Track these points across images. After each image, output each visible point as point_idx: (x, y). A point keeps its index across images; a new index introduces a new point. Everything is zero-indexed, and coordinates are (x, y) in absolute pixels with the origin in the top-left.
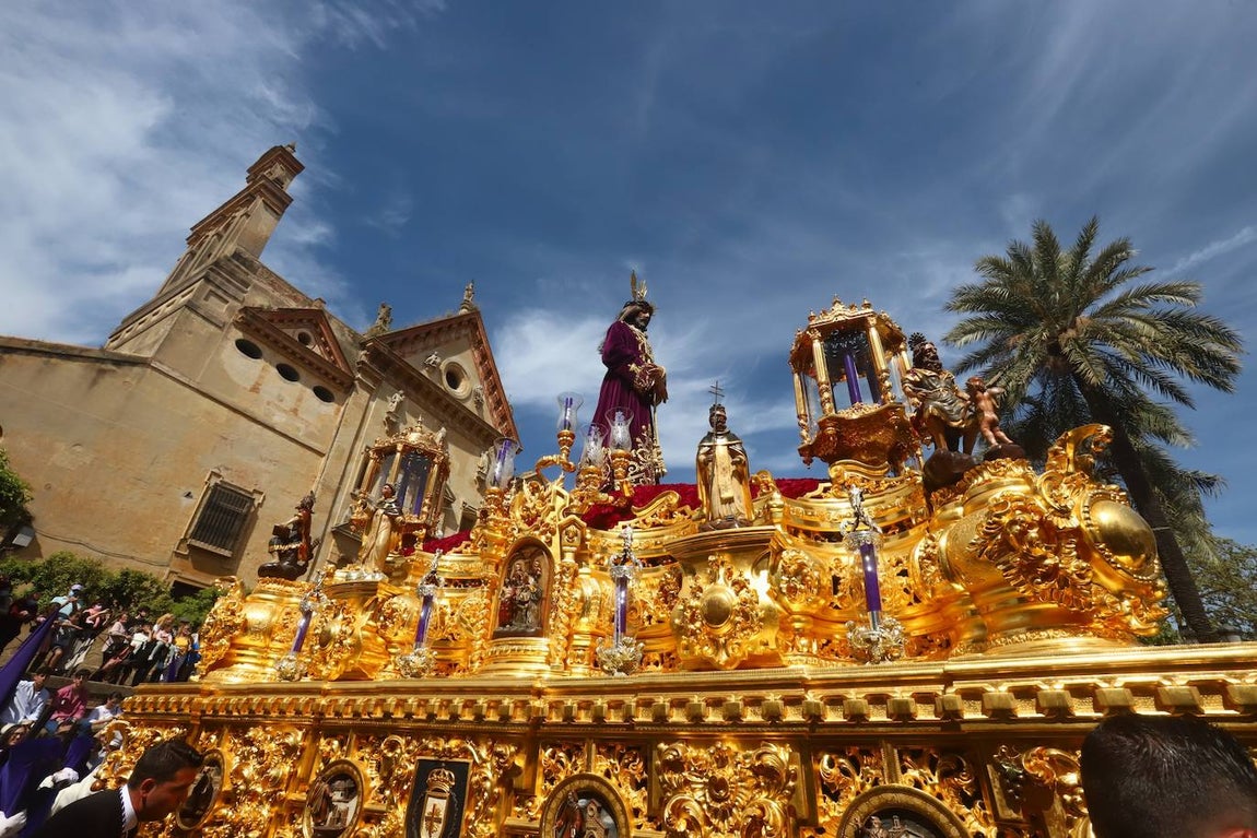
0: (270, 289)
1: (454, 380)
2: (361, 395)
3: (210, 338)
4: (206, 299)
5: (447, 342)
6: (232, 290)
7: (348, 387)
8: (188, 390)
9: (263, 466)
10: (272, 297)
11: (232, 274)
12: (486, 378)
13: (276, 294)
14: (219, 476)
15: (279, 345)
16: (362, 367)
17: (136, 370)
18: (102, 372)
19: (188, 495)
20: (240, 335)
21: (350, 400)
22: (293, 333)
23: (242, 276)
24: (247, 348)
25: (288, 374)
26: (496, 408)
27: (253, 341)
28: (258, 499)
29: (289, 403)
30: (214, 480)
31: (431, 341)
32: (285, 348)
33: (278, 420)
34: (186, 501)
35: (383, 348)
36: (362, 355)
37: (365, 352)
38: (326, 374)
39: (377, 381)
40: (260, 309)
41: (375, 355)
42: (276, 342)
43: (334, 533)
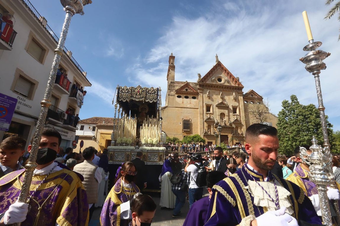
1: (220, 80)
3: (173, 98)
4: (170, 92)
5: (215, 73)
6: (173, 89)
7: (198, 94)
8: (174, 108)
9: (189, 114)
10: (179, 86)
11: (172, 86)
12: (228, 75)
13: (179, 85)
14: (183, 119)
15: (183, 93)
16: (199, 89)
17: (167, 108)
18: (163, 110)
19: (180, 123)
20: (177, 95)
21: (199, 97)
22: (184, 90)
23: (173, 85)
24: (179, 97)
25: (187, 97)
26: (233, 81)
27: (179, 95)
28: (190, 120)
29: (189, 102)
30: (183, 120)
31: (211, 75)
32: (184, 93)
33: (188, 106)
34: (180, 124)
35: (201, 83)
36: (198, 87)
37: (198, 86)
38: (193, 94)
39: (202, 90)
40: (178, 89)
41: (200, 85)
42: (182, 93)
43: (205, 121)
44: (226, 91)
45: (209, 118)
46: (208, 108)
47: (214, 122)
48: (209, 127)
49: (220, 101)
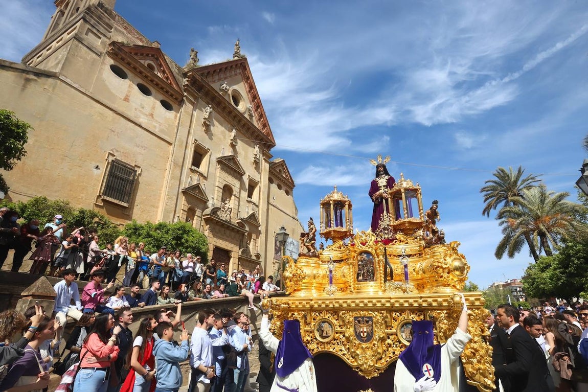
0: (125, 31)
1: (236, 100)
2: (187, 107)
3: (93, 63)
4: (87, 34)
5: (230, 77)
6: (102, 30)
7: (181, 103)
8: (86, 97)
9: (138, 150)
10: (128, 38)
11: (100, 18)
12: (253, 101)
13: (129, 36)
14: (114, 156)
16: (187, 88)
17: (50, 80)
18: (28, 80)
19: (97, 167)
20: (112, 62)
21: (182, 109)
22: (143, 63)
23: (107, 21)
24: (118, 72)
25: (145, 91)
26: (259, 120)
27: (121, 67)
28: (139, 171)
29: (148, 110)
30: (111, 159)
31: (222, 76)
32: (141, 72)
33: (143, 120)
34: (96, 171)
36: (185, 81)
37: (187, 79)
38: (167, 92)
39: (196, 98)
40: (122, 44)
42: (135, 68)
43: (184, 193)
44: (244, 134)
45: (197, 187)
46: (199, 155)
47: (206, 203)
48: (191, 213)
49: (229, 152)
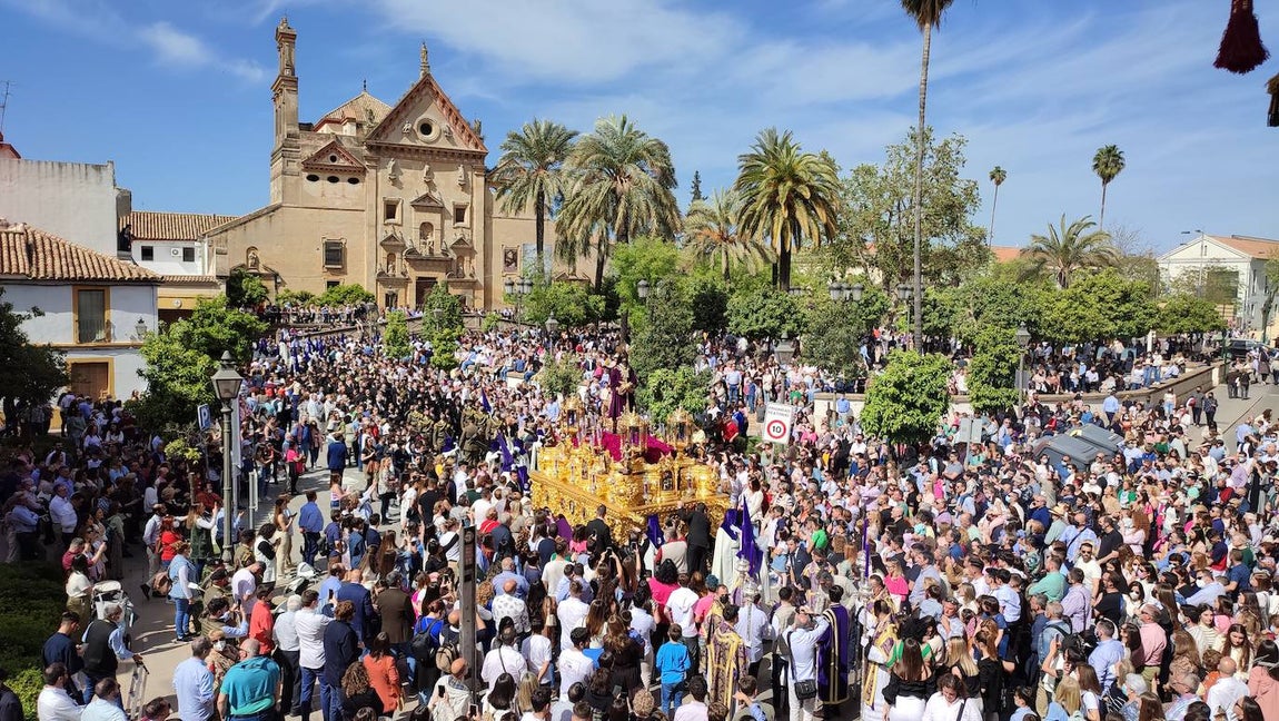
0: (308, 142)
1: (426, 129)
2: (372, 172)
3: (297, 183)
4: (287, 165)
5: (413, 108)
6: (295, 155)
7: (364, 171)
8: (299, 209)
9: (339, 227)
10: (313, 149)
11: (291, 147)
12: (449, 116)
13: (312, 143)
14: (325, 238)
15: (323, 169)
16: (367, 158)
17: (280, 211)
18: (270, 217)
19: (317, 250)
20: (307, 174)
21: (366, 178)
22: (326, 161)
24: (313, 178)
25: (333, 180)
26: (463, 132)
27: (313, 174)
28: (344, 242)
29: (340, 193)
30: (325, 240)
31: (403, 115)
32: (327, 169)
33: (338, 204)
34: (318, 252)
35: (372, 142)
36: (364, 150)
37: (364, 148)
38: (350, 171)
39: (375, 161)
40: (309, 158)
41: (370, 148)
43: (381, 244)
44: (442, 162)
45: (392, 238)
46: (390, 211)
47: (404, 246)
48: (391, 258)
49: (423, 190)
